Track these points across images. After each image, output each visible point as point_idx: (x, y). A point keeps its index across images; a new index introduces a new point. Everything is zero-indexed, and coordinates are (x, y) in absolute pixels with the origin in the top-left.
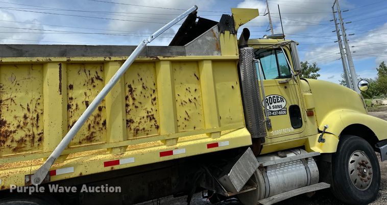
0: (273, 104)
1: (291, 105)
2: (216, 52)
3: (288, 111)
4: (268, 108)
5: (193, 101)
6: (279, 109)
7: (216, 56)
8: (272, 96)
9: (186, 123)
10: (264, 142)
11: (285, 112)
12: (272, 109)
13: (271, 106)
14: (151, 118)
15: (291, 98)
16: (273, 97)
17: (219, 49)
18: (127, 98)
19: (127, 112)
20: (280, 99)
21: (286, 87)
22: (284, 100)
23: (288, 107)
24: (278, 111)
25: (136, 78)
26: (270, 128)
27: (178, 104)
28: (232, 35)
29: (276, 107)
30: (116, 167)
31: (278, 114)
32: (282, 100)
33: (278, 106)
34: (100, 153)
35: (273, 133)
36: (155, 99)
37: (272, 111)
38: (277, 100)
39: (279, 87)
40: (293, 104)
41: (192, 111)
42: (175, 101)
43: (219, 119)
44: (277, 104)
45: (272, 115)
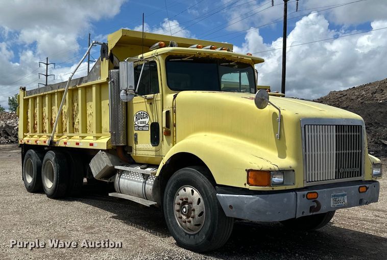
0: (141, 120)
1: (152, 121)
2: (99, 77)
3: (150, 128)
8: (140, 112)
9: (89, 128)
10: (132, 151)
11: (147, 128)
12: (139, 125)
13: (139, 121)
15: (154, 114)
16: (142, 113)
17: (100, 75)
18: (73, 110)
19: (73, 118)
21: (151, 104)
23: (150, 124)
24: (143, 126)
25: (75, 98)
26: (136, 142)
27: (87, 115)
28: (107, 61)
29: (141, 123)
31: (143, 130)
32: (147, 117)
33: (144, 122)
35: (139, 146)
37: (139, 126)
38: (144, 116)
39: (147, 103)
40: (154, 121)
41: (91, 121)
42: (86, 113)
43: (101, 127)
44: (143, 120)
45: (139, 130)
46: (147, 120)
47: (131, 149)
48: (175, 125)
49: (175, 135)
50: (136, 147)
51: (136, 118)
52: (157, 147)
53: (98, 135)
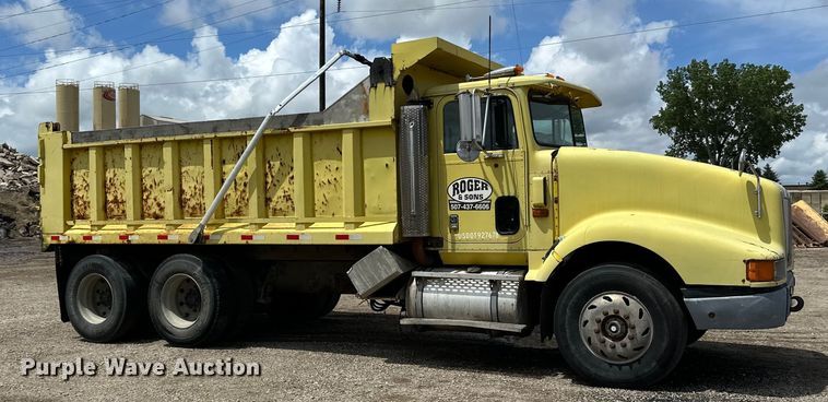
0: (467, 192)
1: (500, 195)
2: (363, 117)
3: (493, 205)
4: (456, 197)
5: (333, 181)
6: (476, 201)
7: (362, 123)
8: (466, 180)
9: (324, 208)
10: (442, 246)
11: (487, 206)
12: (463, 200)
13: (463, 195)
14: (288, 198)
15: (504, 183)
16: (469, 181)
17: (367, 112)
18: (266, 175)
19: (266, 190)
20: (480, 185)
21: (496, 166)
22: (489, 188)
23: (494, 199)
24: (474, 204)
25: (274, 152)
26: (455, 229)
27: (316, 184)
28: (388, 88)
29: (471, 197)
30: (250, 242)
31: (474, 209)
32: (485, 186)
33: (476, 197)
34: (242, 227)
35: (458, 236)
36: (292, 178)
37: (462, 204)
38: (476, 185)
39: (484, 165)
40: (506, 194)
41: (331, 195)
42: (313, 181)
43: (363, 206)
44: (473, 193)
45: (461, 209)
46: (486, 193)
47: (440, 242)
48: (557, 201)
49: (556, 215)
50: (453, 237)
51: (454, 189)
52: (513, 237)
53: (359, 219)
